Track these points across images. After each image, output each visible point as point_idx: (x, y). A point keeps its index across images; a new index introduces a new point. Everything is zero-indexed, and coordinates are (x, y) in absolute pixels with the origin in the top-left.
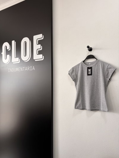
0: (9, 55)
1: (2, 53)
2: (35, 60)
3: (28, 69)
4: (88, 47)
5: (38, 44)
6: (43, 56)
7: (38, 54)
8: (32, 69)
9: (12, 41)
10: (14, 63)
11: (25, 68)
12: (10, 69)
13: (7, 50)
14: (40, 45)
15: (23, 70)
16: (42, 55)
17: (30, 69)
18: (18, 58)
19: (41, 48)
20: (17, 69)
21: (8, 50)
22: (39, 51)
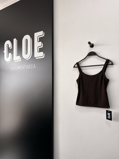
0: (11, 53)
1: (4, 52)
2: (36, 58)
3: (29, 67)
4: (89, 43)
5: (38, 41)
6: (44, 54)
7: (38, 51)
8: (33, 67)
9: (14, 39)
10: (15, 61)
11: (26, 66)
12: (11, 68)
13: (8, 48)
14: (41, 42)
15: (24, 68)
16: (43, 52)
17: (31, 67)
18: (19, 56)
19: (41, 46)
20: (18, 68)
21: (10, 48)
22: (39, 48)
